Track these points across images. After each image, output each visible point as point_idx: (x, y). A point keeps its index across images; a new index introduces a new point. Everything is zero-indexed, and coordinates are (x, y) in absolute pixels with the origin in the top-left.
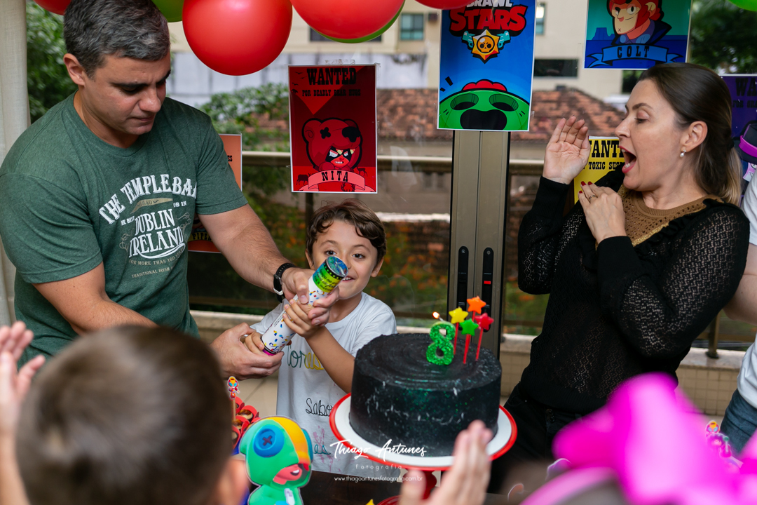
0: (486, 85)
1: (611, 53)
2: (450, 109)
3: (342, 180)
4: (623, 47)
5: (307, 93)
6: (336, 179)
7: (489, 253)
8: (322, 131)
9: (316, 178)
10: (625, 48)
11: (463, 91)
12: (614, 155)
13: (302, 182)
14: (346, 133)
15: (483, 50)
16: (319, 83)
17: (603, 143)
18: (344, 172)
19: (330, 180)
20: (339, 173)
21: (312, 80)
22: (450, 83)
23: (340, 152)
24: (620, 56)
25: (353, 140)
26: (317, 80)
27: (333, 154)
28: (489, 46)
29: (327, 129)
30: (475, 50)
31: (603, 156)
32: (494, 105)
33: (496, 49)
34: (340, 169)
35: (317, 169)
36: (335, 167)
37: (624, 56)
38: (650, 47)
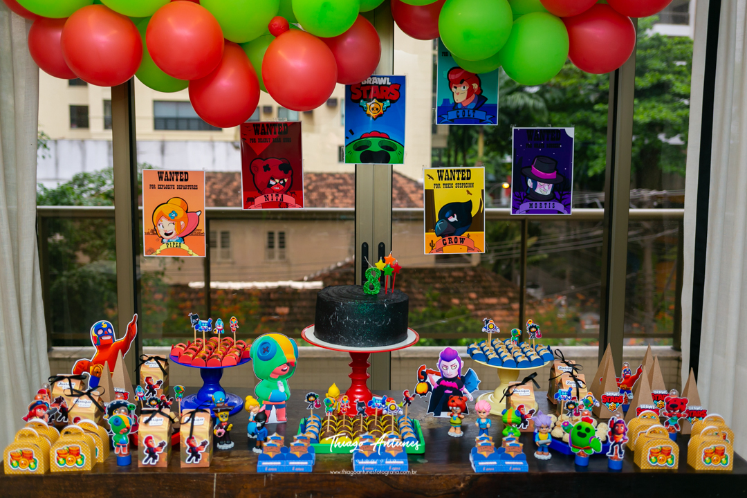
0: (376, 134)
1: (452, 115)
2: (352, 150)
3: (279, 200)
4: (460, 111)
5: (253, 141)
6: (275, 200)
7: (382, 246)
8: (264, 167)
9: (260, 199)
10: (461, 111)
11: (361, 138)
12: (458, 179)
13: (250, 203)
14: (281, 167)
15: (373, 112)
16: (262, 134)
17: (451, 171)
18: (280, 195)
19: (270, 200)
20: (277, 195)
21: (257, 132)
22: (353, 133)
23: (277, 181)
24: (458, 116)
25: (286, 172)
26: (260, 132)
27: (272, 182)
28: (377, 109)
29: (268, 165)
30: (368, 112)
31: (451, 179)
32: (382, 147)
33: (381, 111)
34: (277, 193)
35: (261, 193)
36: (274, 191)
37: (461, 116)
38: (476, 111)
